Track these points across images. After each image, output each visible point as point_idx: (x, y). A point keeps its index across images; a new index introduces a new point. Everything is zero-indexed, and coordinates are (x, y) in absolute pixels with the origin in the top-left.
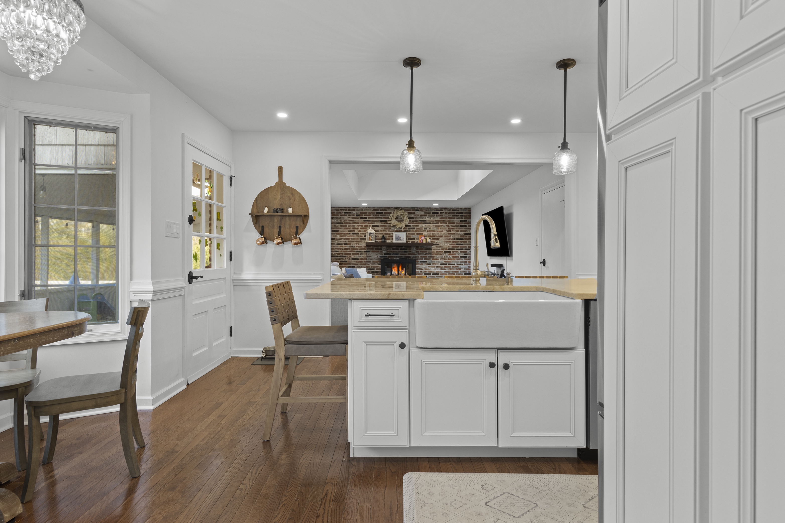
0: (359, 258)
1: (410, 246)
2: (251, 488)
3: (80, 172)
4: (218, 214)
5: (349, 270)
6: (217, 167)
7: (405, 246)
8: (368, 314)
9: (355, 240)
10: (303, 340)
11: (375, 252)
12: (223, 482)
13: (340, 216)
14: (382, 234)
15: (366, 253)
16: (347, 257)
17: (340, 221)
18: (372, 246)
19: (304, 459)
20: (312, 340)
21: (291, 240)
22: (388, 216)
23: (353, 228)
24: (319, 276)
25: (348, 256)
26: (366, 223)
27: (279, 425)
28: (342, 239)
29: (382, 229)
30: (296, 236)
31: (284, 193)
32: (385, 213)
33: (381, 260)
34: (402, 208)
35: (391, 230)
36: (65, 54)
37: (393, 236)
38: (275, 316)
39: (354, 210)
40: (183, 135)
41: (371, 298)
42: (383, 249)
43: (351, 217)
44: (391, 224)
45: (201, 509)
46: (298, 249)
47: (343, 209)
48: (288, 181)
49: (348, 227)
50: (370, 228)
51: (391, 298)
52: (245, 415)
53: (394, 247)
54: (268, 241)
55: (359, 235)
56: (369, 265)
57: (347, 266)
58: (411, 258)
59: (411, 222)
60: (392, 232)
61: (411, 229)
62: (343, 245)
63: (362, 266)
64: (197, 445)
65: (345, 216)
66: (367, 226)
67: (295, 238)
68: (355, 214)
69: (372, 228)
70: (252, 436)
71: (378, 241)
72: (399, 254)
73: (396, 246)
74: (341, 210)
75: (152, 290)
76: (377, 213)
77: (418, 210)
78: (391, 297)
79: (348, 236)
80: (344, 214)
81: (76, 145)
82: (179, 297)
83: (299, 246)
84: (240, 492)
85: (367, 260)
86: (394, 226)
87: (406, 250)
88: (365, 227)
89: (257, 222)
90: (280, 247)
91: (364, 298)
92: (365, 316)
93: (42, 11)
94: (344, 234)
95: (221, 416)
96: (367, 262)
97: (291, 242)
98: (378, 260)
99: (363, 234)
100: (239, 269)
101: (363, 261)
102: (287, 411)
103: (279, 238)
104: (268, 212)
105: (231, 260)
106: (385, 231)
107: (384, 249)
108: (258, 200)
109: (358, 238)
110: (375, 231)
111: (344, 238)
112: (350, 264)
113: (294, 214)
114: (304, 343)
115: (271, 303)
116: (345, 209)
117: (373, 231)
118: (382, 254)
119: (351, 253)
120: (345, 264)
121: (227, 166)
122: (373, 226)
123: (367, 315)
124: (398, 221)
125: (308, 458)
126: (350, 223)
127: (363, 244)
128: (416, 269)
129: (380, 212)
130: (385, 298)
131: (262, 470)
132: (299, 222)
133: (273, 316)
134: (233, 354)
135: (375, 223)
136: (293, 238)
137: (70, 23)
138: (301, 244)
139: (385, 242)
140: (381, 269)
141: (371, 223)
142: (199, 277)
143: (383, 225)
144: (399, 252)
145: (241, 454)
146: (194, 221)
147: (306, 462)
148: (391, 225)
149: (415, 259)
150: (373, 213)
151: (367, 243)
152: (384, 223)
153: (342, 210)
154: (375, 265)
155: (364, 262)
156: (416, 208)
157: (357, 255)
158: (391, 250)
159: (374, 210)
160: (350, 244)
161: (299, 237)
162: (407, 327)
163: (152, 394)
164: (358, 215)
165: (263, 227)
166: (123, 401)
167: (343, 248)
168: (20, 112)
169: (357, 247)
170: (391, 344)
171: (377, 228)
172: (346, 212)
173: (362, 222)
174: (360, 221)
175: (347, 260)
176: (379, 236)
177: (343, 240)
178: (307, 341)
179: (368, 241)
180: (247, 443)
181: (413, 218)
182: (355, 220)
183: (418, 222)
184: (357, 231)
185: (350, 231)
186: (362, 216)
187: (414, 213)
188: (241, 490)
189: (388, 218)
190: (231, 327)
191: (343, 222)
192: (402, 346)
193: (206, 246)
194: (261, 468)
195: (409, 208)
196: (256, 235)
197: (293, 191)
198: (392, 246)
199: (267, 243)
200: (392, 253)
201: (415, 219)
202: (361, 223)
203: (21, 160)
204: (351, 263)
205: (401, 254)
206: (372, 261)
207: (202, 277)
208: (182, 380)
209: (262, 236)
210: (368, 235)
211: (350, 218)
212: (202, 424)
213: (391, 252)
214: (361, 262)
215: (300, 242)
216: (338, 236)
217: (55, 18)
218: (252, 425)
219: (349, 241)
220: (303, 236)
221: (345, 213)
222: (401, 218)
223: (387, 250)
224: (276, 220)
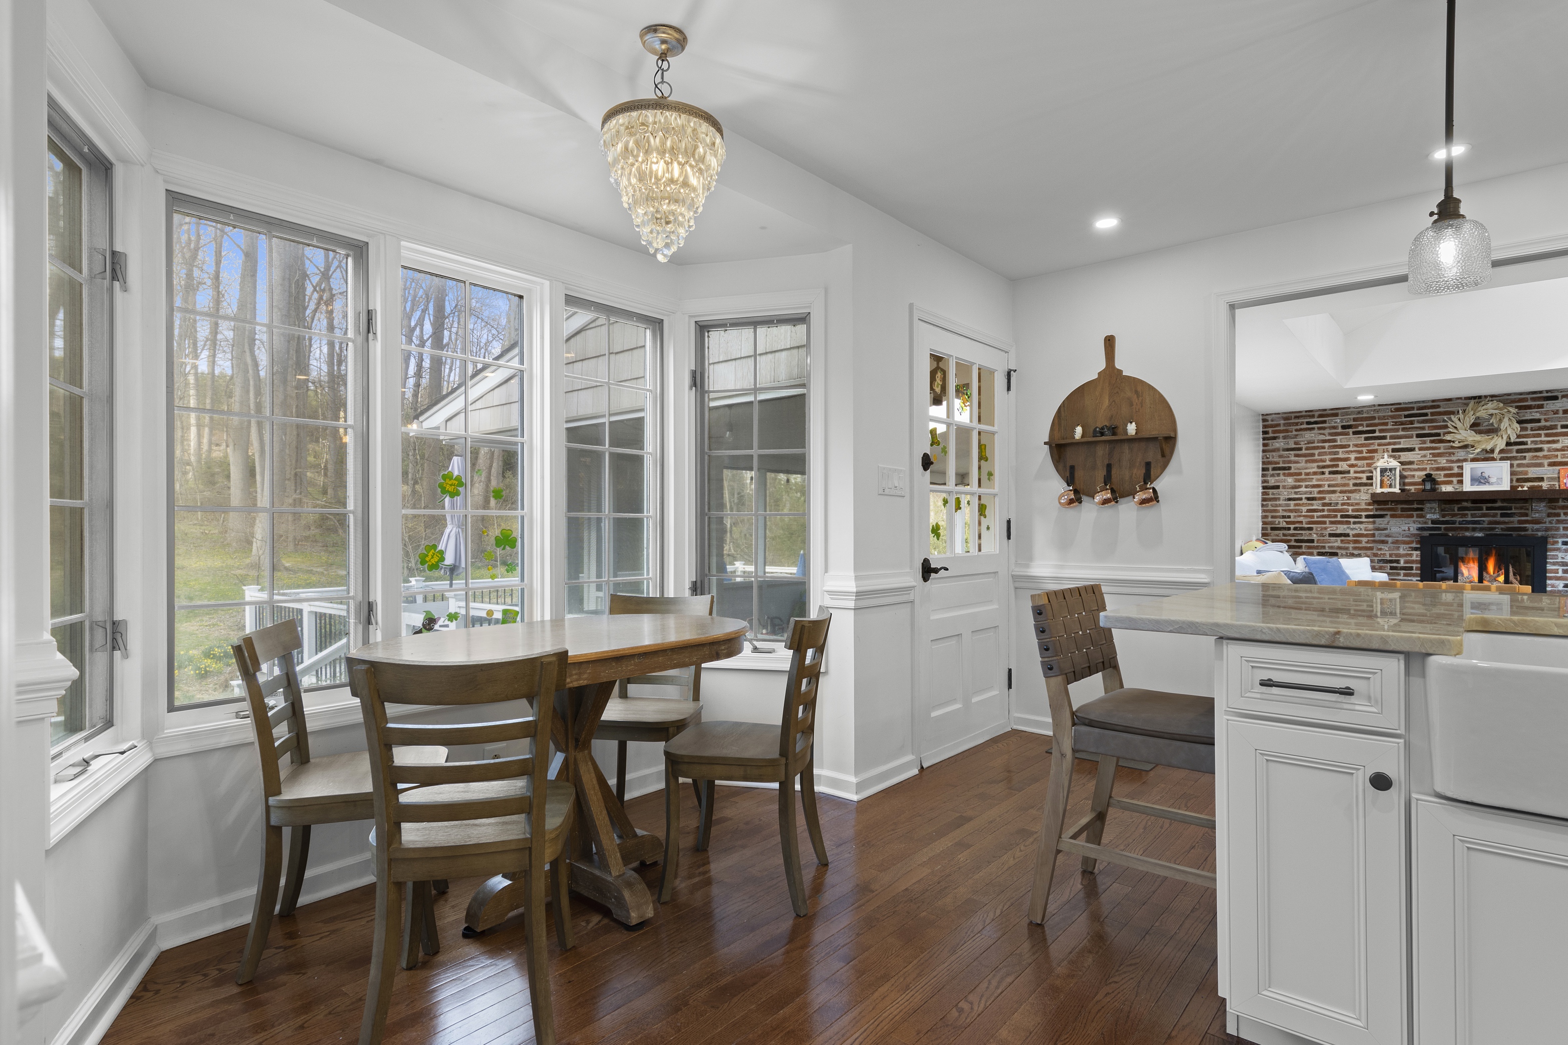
0: (1351, 533)
1: (1525, 500)
2: (979, 1015)
3: (762, 397)
4: (981, 447)
5: (1315, 562)
6: (977, 356)
7: (1503, 500)
8: (1270, 680)
9: (1338, 489)
10: (1114, 721)
11: (1399, 517)
12: (932, 981)
13: (1294, 433)
14: (1425, 469)
15: (1371, 520)
16: (1314, 531)
17: (1296, 443)
18: (1392, 502)
19: (1108, 994)
20: (1137, 724)
21: (1133, 494)
22: (1444, 421)
23: (1332, 460)
24: (1203, 576)
25: (1317, 528)
26: (1372, 444)
27: (1071, 896)
28: (1300, 487)
29: (1425, 456)
30: (1146, 483)
31: (1117, 393)
32: (1433, 414)
33: (1422, 537)
34: (1492, 396)
35: (1454, 458)
36: (700, 210)
37: (1461, 475)
38: (1050, 659)
39: (1336, 415)
40: (911, 306)
41: (1278, 639)
42: (1426, 510)
43: (1327, 431)
44: (1453, 442)
45: (881, 1019)
46: (1150, 512)
47: (1304, 414)
48: (1126, 365)
49: (1317, 457)
50: (1386, 456)
51: (1341, 645)
52: (1005, 856)
53: (1465, 504)
54: (1084, 498)
55: (1352, 475)
56: (1380, 549)
57: (1315, 551)
58: (1529, 532)
59: (1529, 432)
60: (1460, 464)
61: (1527, 452)
62: (1304, 501)
63: (1360, 552)
64: (906, 889)
65: (1308, 432)
66: (1375, 451)
67: (1144, 488)
68: (1340, 425)
69: (1391, 456)
70: (1009, 904)
71: (1411, 487)
72: (1484, 521)
73: (1474, 501)
74: (1296, 417)
75: (855, 590)
76: (1406, 416)
77: (1555, 398)
78: (1342, 641)
79: (1318, 480)
80: (1305, 426)
81: (755, 356)
82: (905, 605)
83: (1152, 506)
84: (957, 1014)
85: (1377, 538)
86: (1465, 447)
87: (1509, 512)
88: (1368, 455)
89: (1060, 458)
90: (1109, 511)
91: (1258, 637)
92: (1261, 684)
93: (664, 152)
94: (1307, 474)
95: (962, 845)
96: (1374, 541)
97: (1134, 498)
98: (1413, 539)
99: (1363, 472)
100: (1026, 555)
101: (1364, 539)
102: (1096, 871)
103: (1107, 489)
104: (1083, 436)
105: (1009, 537)
106: (1435, 461)
107: (1431, 508)
108: (1063, 413)
109: (1347, 482)
110: (1402, 463)
111: (1307, 483)
112: (1324, 547)
113: (1140, 436)
114: (1118, 728)
115: (1043, 632)
116: (1310, 413)
117: (1394, 463)
118: (1426, 523)
119: (1327, 520)
120: (1309, 547)
121: (1000, 352)
122: (1394, 450)
123: (1267, 683)
124: (1479, 432)
125: (1119, 995)
126: (1324, 448)
127: (1363, 497)
128: (1546, 563)
129: (1416, 414)
130: (1323, 642)
131: (1011, 984)
132: (1152, 454)
133: (1046, 659)
134: (1015, 724)
135: (1400, 443)
136: (1138, 489)
137: (702, 159)
138: (1158, 502)
139: (1433, 490)
140: (1422, 562)
141: (1389, 444)
142: (941, 569)
143: (1429, 445)
144: (1484, 515)
145: (979, 935)
146: (932, 463)
147: (1111, 1002)
148: (1456, 444)
149: (1542, 537)
150: (1392, 417)
151: (1373, 495)
152: (1432, 442)
153: (1302, 416)
154: (1401, 551)
155: (1367, 542)
156: (1547, 391)
157: (1345, 526)
158: (1456, 512)
159: (1397, 410)
160: (1324, 498)
161: (1152, 486)
162: (1398, 732)
163: (856, 773)
164: (1350, 427)
165: (1072, 468)
166: (783, 779)
167: (1304, 509)
168: (690, 316)
169: (1343, 504)
170: (1347, 771)
171: (1406, 456)
172: (1312, 420)
173: (1360, 442)
174: (1353, 440)
175: (1315, 537)
176: (1413, 476)
177: (1303, 489)
178: (1125, 725)
179: (1379, 490)
180: (997, 915)
181: (1539, 421)
182: (1338, 438)
183: (1554, 431)
184: (1343, 466)
185: (1324, 467)
186: (1360, 428)
187: (1541, 406)
188: (961, 1011)
189: (1446, 427)
190: (1010, 670)
191: (1304, 446)
192: (1381, 782)
193: (956, 511)
194: (1009, 979)
195: (1521, 394)
196: (1058, 486)
197: (1138, 386)
198: (1458, 502)
199: (1080, 502)
200: (1458, 519)
201: (1543, 423)
202: (1356, 446)
203: (691, 388)
204: (1327, 545)
205: (1490, 523)
206: (1390, 540)
207: (946, 569)
208: (910, 757)
209: (1071, 488)
210: (1377, 475)
211: (1324, 434)
212: (925, 850)
213: (1454, 515)
214: (1356, 542)
215: (1155, 497)
216: (1290, 481)
217: (680, 156)
218: (1015, 879)
219: (1320, 492)
220: (1162, 484)
221: (1308, 423)
222: (1492, 424)
223: (1442, 510)
224: (1101, 451)
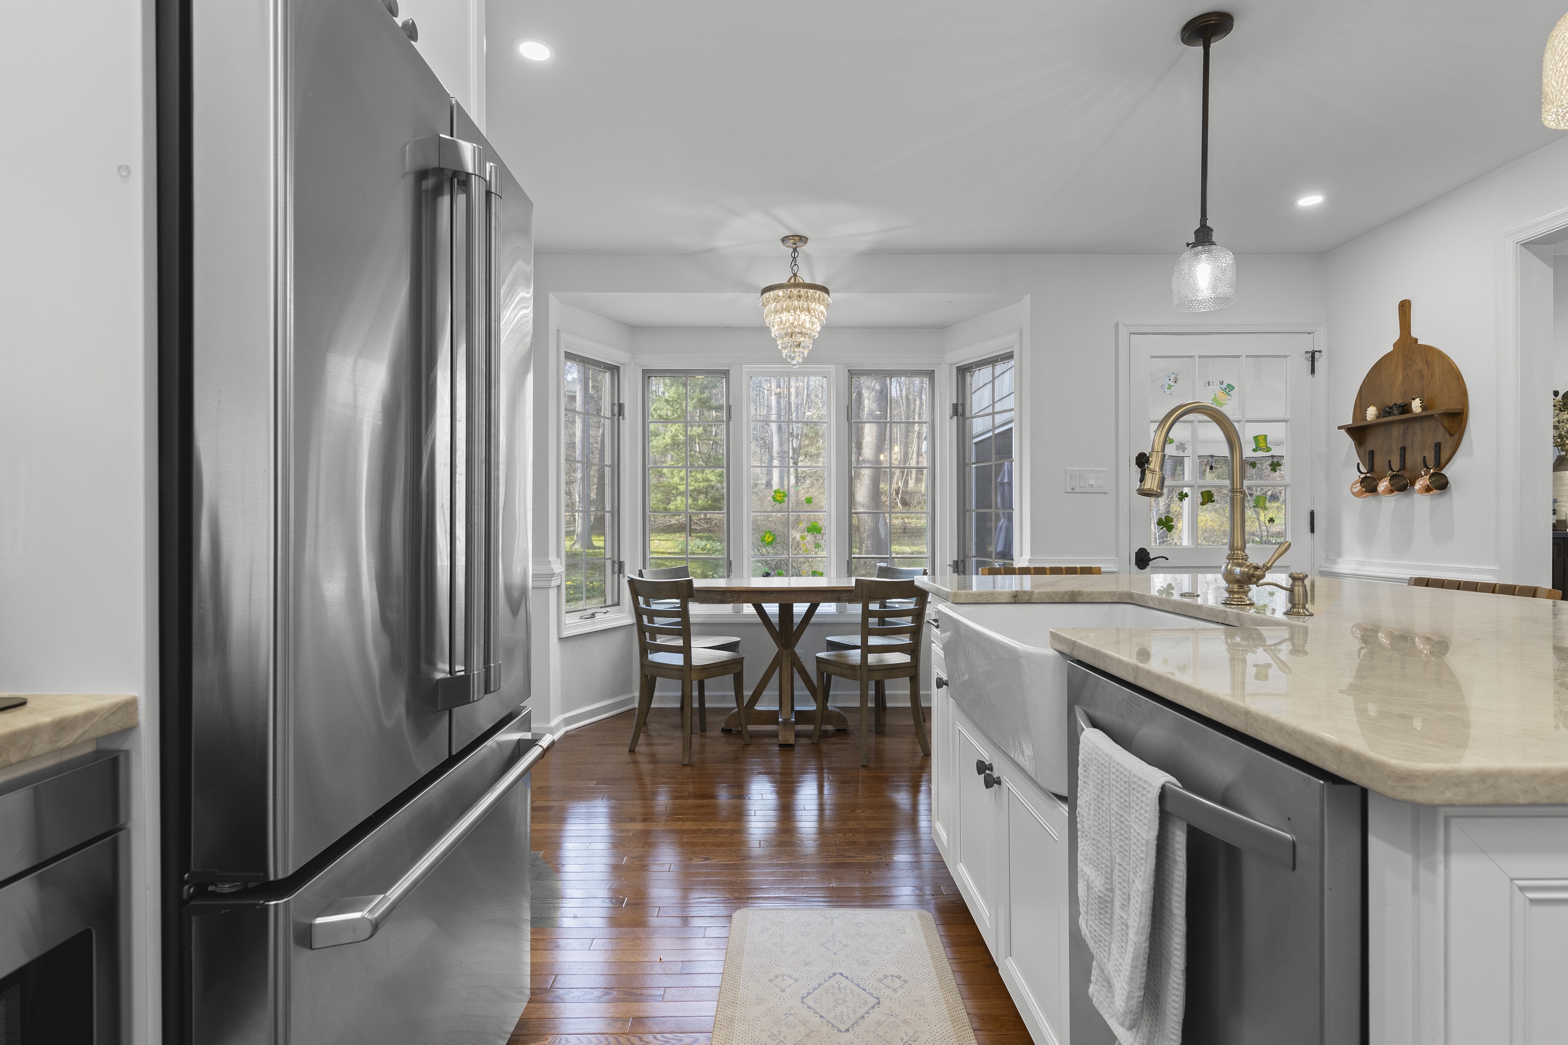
31: (1410, 365)
40: (1117, 324)
46: (1435, 500)
83: (1442, 493)
89: (1361, 443)
100: (1334, 550)
105: (1313, 531)
108: (1363, 392)
113: (1425, 413)
121: (1296, 335)
132: (1442, 433)
138: (1448, 489)
142: (1158, 558)
161: (1443, 472)
165: (1372, 453)
168: (951, 364)
197: (1432, 355)
203: (952, 417)
207: (1166, 559)
209: (1367, 476)
215: (1446, 484)
220: (1452, 469)
224: (1394, 433)
